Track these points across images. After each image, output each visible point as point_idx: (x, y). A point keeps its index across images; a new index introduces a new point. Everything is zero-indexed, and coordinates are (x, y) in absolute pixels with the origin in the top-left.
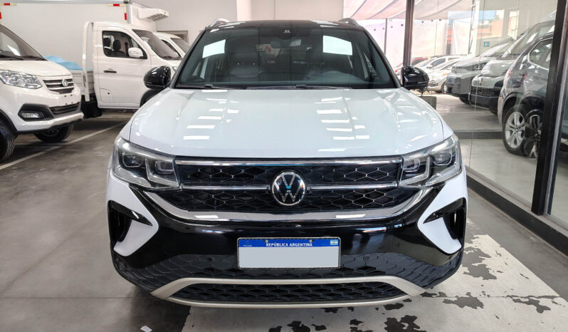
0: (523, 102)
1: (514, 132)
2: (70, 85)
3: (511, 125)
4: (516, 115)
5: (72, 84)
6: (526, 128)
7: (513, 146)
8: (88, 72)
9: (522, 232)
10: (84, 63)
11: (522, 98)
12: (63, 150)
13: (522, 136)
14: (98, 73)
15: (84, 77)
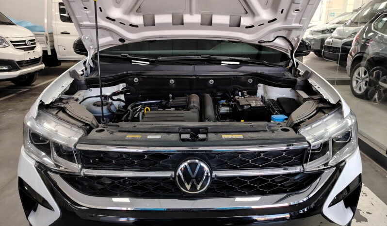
0: (368, 60)
1: (359, 81)
2: (32, 44)
3: (357, 76)
4: (362, 70)
5: (35, 43)
6: (370, 80)
7: (358, 92)
8: (49, 33)
9: (379, 170)
10: (46, 26)
11: (368, 57)
12: (30, 93)
13: (366, 85)
14: (57, 34)
15: (46, 37)
